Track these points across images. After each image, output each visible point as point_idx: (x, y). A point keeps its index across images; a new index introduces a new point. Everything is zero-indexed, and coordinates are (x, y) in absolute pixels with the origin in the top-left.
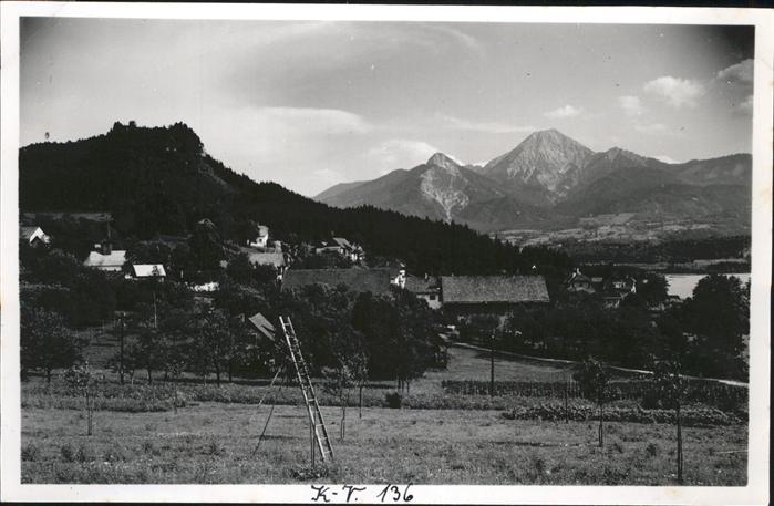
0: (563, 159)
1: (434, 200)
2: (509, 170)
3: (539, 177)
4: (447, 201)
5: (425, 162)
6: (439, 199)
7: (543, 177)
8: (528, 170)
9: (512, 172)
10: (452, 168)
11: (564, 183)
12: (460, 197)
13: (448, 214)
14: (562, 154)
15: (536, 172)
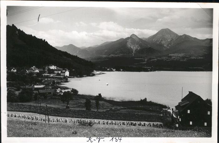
0: (170, 37)
1: (130, 48)
2: (154, 40)
3: (162, 42)
4: (134, 48)
5: (129, 37)
6: (132, 47)
7: (163, 42)
8: (159, 40)
9: (155, 40)
10: (137, 38)
11: (169, 44)
12: (138, 47)
13: (134, 51)
14: (169, 36)
15: (161, 41)
